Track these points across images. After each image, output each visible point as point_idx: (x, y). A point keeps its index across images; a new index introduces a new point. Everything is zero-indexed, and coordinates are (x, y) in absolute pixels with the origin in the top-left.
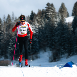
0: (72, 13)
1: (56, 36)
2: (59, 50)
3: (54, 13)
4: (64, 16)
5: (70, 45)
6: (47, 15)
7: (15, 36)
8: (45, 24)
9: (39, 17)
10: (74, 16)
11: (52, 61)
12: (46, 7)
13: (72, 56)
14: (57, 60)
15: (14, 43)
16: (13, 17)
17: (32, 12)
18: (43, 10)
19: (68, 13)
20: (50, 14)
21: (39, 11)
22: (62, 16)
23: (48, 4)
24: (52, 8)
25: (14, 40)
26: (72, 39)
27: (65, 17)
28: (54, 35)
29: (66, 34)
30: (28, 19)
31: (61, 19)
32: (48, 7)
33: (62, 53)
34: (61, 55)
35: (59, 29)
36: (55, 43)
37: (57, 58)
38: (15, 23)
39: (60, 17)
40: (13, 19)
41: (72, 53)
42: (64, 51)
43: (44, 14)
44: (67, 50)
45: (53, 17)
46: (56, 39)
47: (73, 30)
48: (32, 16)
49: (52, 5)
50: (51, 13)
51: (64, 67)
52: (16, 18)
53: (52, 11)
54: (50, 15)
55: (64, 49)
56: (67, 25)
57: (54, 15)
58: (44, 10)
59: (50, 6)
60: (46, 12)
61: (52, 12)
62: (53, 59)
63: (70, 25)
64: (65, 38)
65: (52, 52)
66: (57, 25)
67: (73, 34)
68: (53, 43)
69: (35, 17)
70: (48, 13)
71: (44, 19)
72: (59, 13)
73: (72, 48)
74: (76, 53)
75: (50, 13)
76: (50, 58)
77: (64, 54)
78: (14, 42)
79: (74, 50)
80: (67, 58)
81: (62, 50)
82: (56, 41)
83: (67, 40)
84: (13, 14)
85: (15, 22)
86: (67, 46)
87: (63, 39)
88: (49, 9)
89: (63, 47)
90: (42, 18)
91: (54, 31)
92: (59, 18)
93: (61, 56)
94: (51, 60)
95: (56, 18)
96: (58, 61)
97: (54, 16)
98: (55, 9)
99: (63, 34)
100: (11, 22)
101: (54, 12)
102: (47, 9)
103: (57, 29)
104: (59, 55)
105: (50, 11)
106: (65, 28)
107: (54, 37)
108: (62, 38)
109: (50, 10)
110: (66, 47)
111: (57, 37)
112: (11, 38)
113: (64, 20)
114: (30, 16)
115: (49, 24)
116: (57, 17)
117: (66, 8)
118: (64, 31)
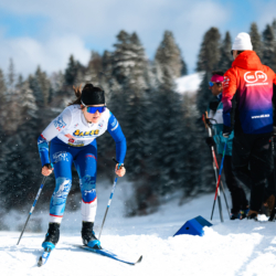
0: (199, 64)
1: (146, 135)
2: (155, 179)
3: (140, 64)
4: (170, 72)
5: (189, 165)
6: (119, 68)
7: (17, 136)
8: (112, 98)
9: (95, 76)
10: (203, 73)
11: (133, 214)
12: (115, 45)
13: (195, 197)
14: (148, 210)
15: (15, 156)
16: (11, 76)
17: (72, 59)
18: (106, 52)
19: (183, 62)
20: (129, 67)
21: (94, 55)
22: (166, 73)
23: (122, 36)
24: (135, 47)
25: (14, 148)
26: (198, 145)
27: (174, 77)
28: (139, 131)
29: (179, 130)
30: (59, 82)
31: (162, 82)
32: (120, 43)
33: (164, 187)
34: (163, 194)
35: (155, 114)
36: (144, 156)
37: (148, 203)
38: (16, 95)
39: (160, 75)
40: (12, 80)
41: (197, 188)
42: (172, 182)
43: (110, 67)
44: (180, 181)
45: (138, 75)
46: (147, 145)
47: (199, 117)
48: (72, 73)
49: (134, 38)
50: (132, 63)
51: (178, 233)
52: (21, 78)
53: (135, 55)
54: (128, 70)
55: (173, 175)
56: (181, 99)
57: (140, 68)
58: (109, 55)
59: (128, 42)
60: (116, 59)
61: (133, 59)
62: (136, 207)
63: (191, 100)
64: (174, 142)
65: (134, 186)
66: (150, 100)
67: (201, 129)
68: (138, 156)
69: (80, 74)
70: (120, 64)
71: (108, 80)
72: (157, 62)
73: (197, 172)
74: (208, 189)
75: (126, 64)
76: (128, 204)
77: (172, 192)
78: (13, 153)
79: (203, 179)
80: (181, 204)
81: (166, 178)
82: (147, 149)
83: (181, 147)
84: (11, 67)
85: (18, 91)
86: (182, 165)
87: (169, 145)
88: (124, 49)
89: (167, 171)
90: (104, 78)
91: (139, 118)
92: (157, 80)
93: (160, 198)
94: (130, 211)
95: (147, 79)
96: (152, 212)
97: (139, 71)
98: (142, 50)
99: (168, 128)
100: (5, 90)
101: (140, 60)
102: (119, 50)
103: (149, 114)
104: (155, 193)
105: (127, 57)
106: (175, 109)
107: (141, 139)
108: (165, 143)
109: (129, 53)
110: (178, 170)
111: (150, 137)
112: (4, 141)
113: (170, 85)
114: (64, 72)
115: (125, 98)
116: (151, 74)
117: (177, 47)
118: (172, 120)
